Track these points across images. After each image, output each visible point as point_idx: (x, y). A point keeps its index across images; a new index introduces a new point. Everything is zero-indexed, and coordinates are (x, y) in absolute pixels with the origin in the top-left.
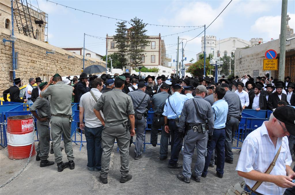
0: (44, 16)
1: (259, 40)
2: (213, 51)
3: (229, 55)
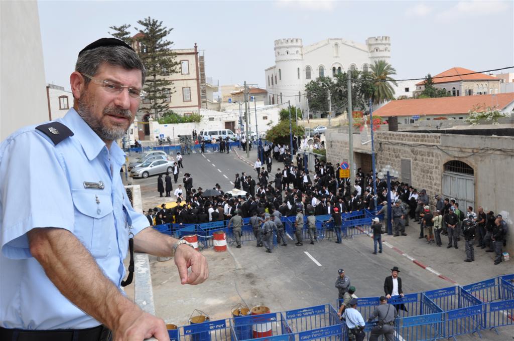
1: (382, 39)
2: (298, 69)
3: (328, 73)
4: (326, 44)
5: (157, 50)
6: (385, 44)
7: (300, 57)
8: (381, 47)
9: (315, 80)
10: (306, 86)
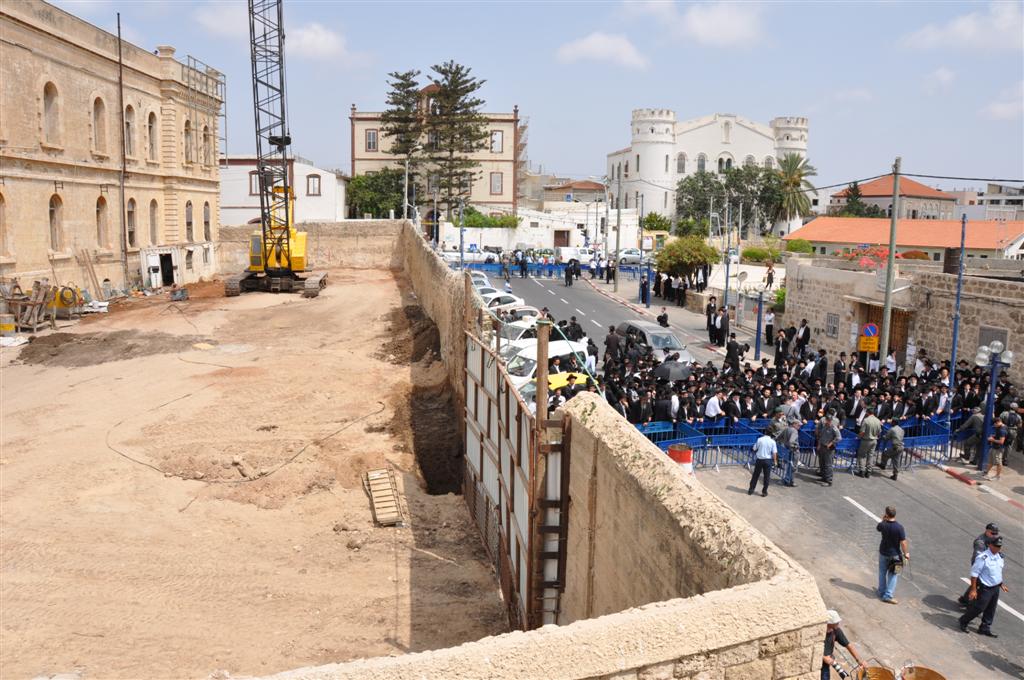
0: (217, 82)
1: (797, 122)
2: (667, 156)
3: (711, 167)
4: (712, 123)
5: (459, 112)
6: (800, 130)
7: (670, 139)
8: (795, 134)
9: (692, 176)
10: (679, 183)
